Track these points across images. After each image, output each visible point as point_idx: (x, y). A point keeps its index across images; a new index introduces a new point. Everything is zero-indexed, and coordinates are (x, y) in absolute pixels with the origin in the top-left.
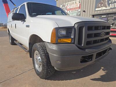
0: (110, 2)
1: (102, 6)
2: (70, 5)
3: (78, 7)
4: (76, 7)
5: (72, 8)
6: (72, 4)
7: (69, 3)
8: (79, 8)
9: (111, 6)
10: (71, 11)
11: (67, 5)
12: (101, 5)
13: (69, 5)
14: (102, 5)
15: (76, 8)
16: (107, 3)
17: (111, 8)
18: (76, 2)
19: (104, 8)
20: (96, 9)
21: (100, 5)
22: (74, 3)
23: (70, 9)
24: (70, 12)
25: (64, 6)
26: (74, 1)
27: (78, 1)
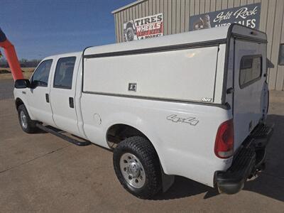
0: (214, 21)
2: (142, 24)
3: (158, 29)
4: (154, 28)
5: (147, 31)
6: (146, 23)
7: (140, 19)
8: (161, 32)
10: (144, 37)
11: (136, 24)
12: (199, 27)
13: (140, 23)
14: (202, 27)
15: (154, 30)
16: (209, 23)
21: (197, 26)
22: (151, 20)
23: (143, 33)
24: (142, 38)
25: (130, 25)
26: (150, 17)
27: (157, 16)
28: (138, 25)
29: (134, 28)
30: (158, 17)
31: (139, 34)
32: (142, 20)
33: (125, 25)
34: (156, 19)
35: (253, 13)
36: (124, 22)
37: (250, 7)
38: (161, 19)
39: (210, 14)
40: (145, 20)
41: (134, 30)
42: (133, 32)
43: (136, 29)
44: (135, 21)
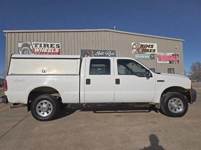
0: (96, 55)
3: (56, 53)
5: (46, 53)
11: (34, 46)
12: (87, 56)
13: (38, 46)
15: (53, 53)
16: (93, 55)
18: (51, 45)
22: (50, 46)
23: (41, 53)
26: (49, 43)
27: (56, 44)
28: (36, 46)
29: (31, 48)
30: (57, 45)
31: (36, 53)
32: (41, 45)
33: (20, 45)
34: (55, 46)
35: (113, 54)
36: (19, 42)
37: (112, 52)
38: (59, 47)
39: (93, 51)
40: (44, 45)
41: (31, 50)
42: (29, 51)
43: (34, 49)
44: (33, 43)
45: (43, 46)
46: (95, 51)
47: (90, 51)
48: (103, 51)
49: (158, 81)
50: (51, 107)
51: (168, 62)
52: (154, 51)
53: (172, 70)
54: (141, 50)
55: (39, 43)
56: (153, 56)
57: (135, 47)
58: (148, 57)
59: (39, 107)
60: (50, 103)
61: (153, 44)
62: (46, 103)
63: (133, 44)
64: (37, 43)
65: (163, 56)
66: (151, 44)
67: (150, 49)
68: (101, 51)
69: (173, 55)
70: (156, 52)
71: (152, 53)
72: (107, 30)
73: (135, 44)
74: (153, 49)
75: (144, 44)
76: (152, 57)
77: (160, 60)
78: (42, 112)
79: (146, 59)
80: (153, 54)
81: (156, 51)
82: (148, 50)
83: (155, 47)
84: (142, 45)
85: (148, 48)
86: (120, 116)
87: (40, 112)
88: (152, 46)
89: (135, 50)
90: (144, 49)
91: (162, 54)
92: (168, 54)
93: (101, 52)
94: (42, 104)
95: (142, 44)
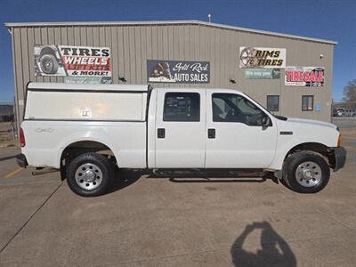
0: (174, 70)
1: (162, 75)
2: (75, 53)
3: (102, 66)
4: (96, 63)
5: (85, 66)
6: (81, 54)
8: (108, 69)
9: (177, 77)
10: (79, 72)
12: (159, 73)
13: (70, 52)
15: (98, 66)
16: (168, 70)
17: (177, 82)
18: (94, 51)
19: (165, 79)
20: (151, 79)
21: (156, 71)
22: (90, 53)
23: (76, 67)
24: (75, 73)
26: (89, 48)
27: (101, 49)
28: (66, 53)
29: (58, 57)
30: (103, 51)
31: (67, 67)
32: (75, 50)
33: (37, 50)
34: (101, 53)
35: (205, 69)
36: (35, 45)
37: (203, 64)
38: (107, 55)
39: (169, 62)
40: (81, 50)
41: (58, 60)
42: (55, 62)
43: (62, 59)
44: (60, 47)
45: (78, 52)
46: (173, 63)
47: (163, 63)
48: (188, 63)
49: (281, 133)
50: (100, 174)
51: (304, 84)
52: (280, 64)
53: (310, 99)
54: (256, 62)
55: (71, 47)
56: (276, 73)
57: (245, 55)
58: (269, 74)
59: (80, 175)
60: (98, 168)
61: (278, 50)
62: (91, 167)
63: (242, 49)
64: (67, 47)
65: (296, 73)
66: (275, 50)
67: (272, 59)
68: (184, 63)
69: (314, 71)
70: (284, 66)
71: (276, 67)
72: (195, 22)
73: (245, 50)
74: (278, 59)
75: (262, 49)
76: (276, 75)
77: (290, 80)
78: (85, 183)
79: (265, 78)
80: (278, 70)
81: (284, 63)
82: (269, 62)
83: (282, 56)
84: (259, 52)
85: (269, 58)
86: (214, 189)
87: (82, 181)
88: (277, 54)
89: (245, 61)
90: (261, 59)
91: (294, 68)
92: (305, 69)
93: (182, 65)
94: (84, 169)
95: (259, 49)
